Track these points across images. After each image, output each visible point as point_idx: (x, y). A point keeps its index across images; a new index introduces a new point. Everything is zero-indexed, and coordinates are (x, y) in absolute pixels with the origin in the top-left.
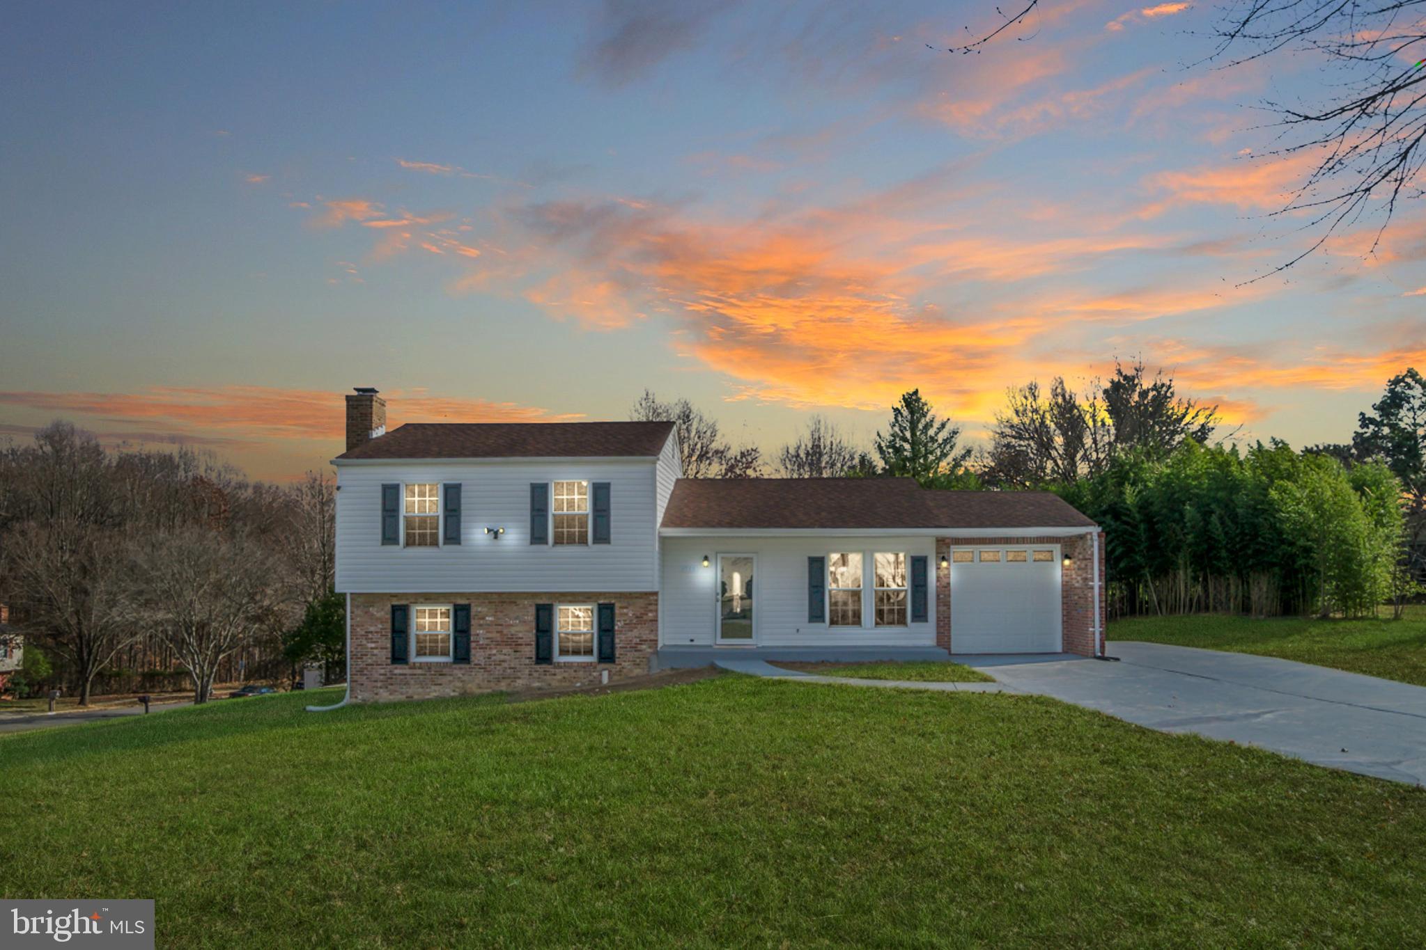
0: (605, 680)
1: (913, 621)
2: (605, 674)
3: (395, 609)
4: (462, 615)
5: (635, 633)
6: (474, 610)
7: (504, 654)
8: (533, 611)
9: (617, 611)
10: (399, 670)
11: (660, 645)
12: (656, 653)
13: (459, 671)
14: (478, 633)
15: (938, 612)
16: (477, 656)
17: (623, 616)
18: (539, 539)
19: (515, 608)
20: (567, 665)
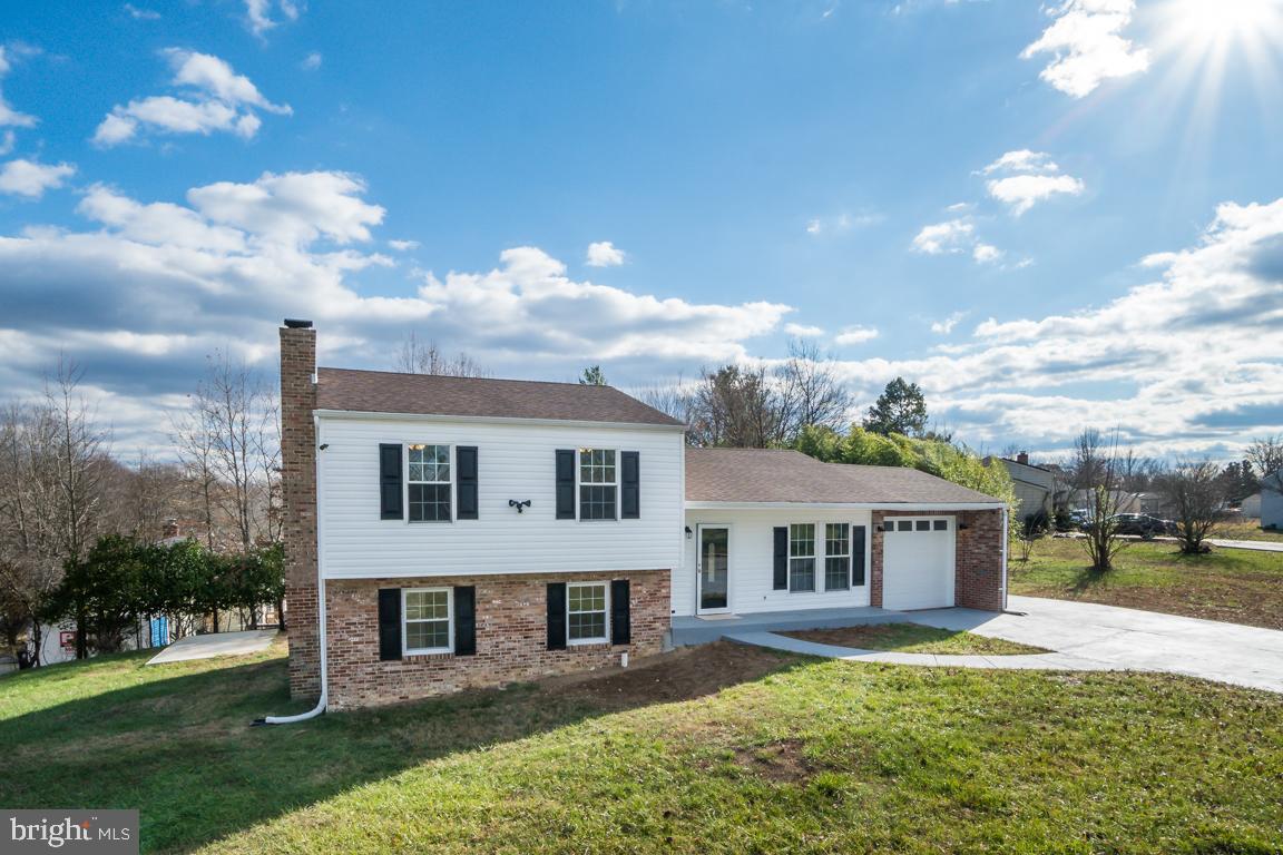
0: (625, 663)
1: (853, 584)
2: (623, 657)
3: (383, 594)
4: (465, 599)
5: (649, 610)
6: (478, 593)
7: (516, 642)
8: (544, 592)
9: (631, 589)
10: (391, 666)
12: (669, 629)
13: (461, 663)
14: (484, 619)
15: (871, 576)
16: (483, 645)
17: (637, 594)
18: (565, 511)
19: (525, 589)
20: (582, 649)
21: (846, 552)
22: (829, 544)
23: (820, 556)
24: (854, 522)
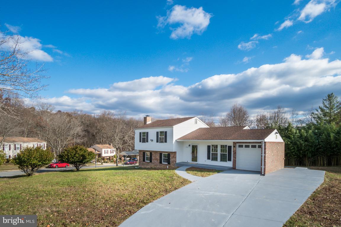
0: (168, 168)
1: (228, 161)
2: (168, 166)
3: (143, 152)
4: (151, 154)
5: (173, 159)
6: (152, 153)
7: (156, 161)
8: (159, 154)
9: (170, 155)
10: (144, 163)
11: (177, 162)
12: (176, 163)
13: (150, 164)
14: (153, 157)
15: (233, 159)
16: (153, 161)
17: (171, 156)
18: (157, 141)
19: (157, 153)
20: (164, 164)
21: (226, 152)
22: (221, 150)
23: (219, 153)
24: (228, 145)
